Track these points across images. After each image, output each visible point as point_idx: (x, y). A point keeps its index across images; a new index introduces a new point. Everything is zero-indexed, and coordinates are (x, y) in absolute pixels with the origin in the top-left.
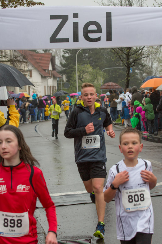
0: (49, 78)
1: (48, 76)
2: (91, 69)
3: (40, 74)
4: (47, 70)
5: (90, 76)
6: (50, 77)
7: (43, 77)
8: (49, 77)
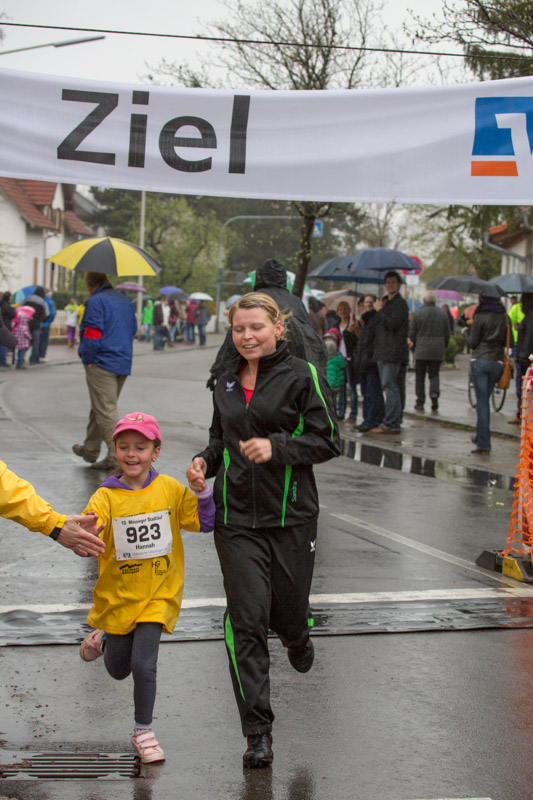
0: (51, 234)
1: (48, 228)
2: (190, 216)
3: (23, 219)
4: (46, 208)
5: (185, 237)
6: (56, 231)
7: (34, 230)
8: (52, 230)
